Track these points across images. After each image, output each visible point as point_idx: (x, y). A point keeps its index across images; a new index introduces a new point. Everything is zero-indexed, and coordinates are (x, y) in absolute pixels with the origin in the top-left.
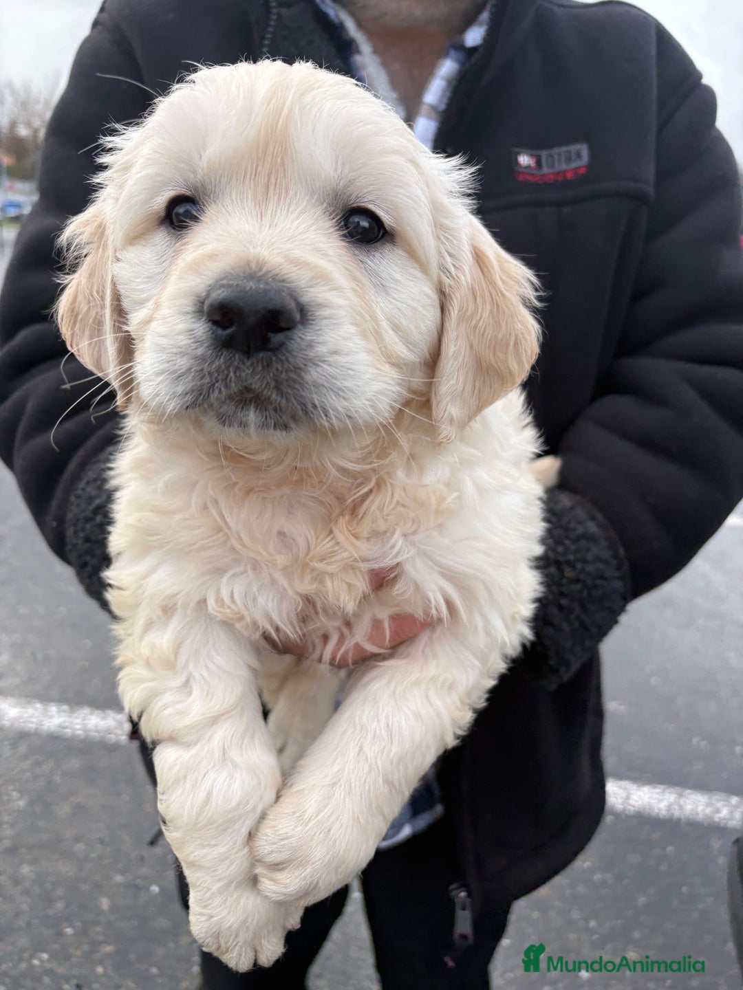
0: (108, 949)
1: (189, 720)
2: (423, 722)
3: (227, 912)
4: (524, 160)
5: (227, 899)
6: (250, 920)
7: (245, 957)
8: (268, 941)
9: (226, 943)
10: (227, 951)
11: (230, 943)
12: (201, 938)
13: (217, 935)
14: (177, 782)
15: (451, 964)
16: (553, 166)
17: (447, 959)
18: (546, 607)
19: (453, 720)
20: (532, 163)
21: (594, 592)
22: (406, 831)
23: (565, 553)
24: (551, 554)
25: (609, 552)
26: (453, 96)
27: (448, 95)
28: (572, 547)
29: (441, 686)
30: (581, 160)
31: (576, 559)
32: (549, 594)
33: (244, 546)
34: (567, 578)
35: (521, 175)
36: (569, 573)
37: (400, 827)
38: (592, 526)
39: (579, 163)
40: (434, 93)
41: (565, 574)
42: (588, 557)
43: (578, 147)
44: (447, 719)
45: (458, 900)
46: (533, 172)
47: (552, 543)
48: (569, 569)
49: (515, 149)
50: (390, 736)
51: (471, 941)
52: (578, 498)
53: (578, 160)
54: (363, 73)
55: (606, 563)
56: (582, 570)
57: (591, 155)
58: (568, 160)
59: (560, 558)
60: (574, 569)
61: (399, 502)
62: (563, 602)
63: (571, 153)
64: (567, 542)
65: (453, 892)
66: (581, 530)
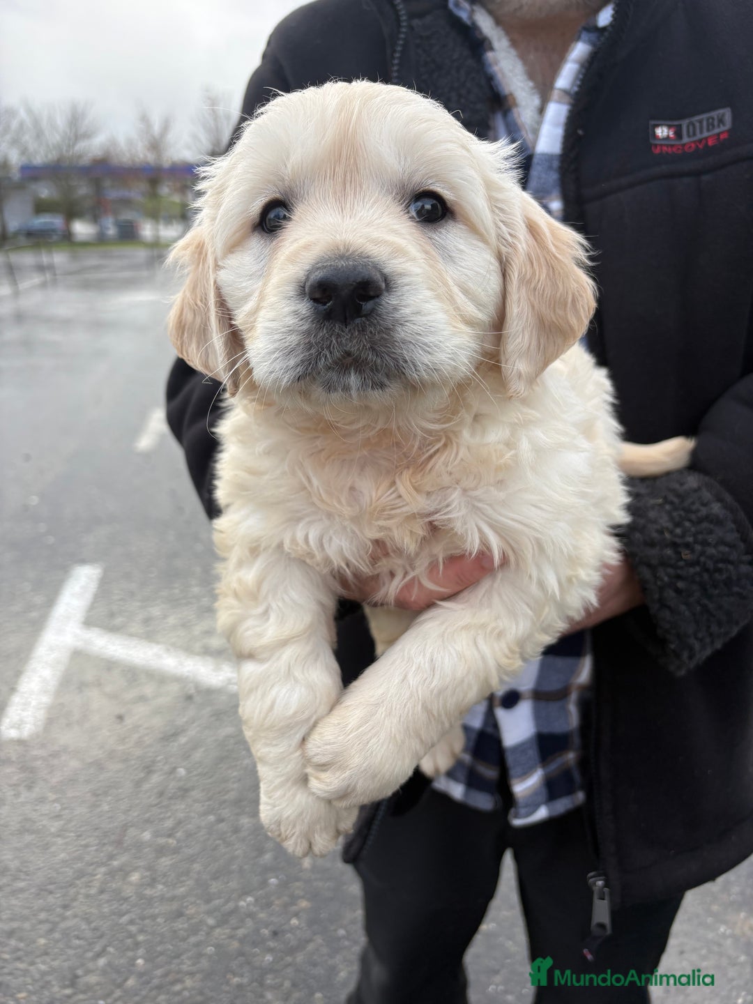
1: (264, 641)
2: (466, 661)
3: (285, 804)
5: (285, 792)
7: (300, 847)
8: (320, 837)
10: (286, 839)
11: (288, 831)
12: (267, 824)
15: (590, 957)
16: (694, 134)
17: (585, 951)
18: (661, 589)
19: (499, 666)
20: (671, 134)
21: (717, 576)
22: (542, 813)
23: (683, 536)
24: (667, 535)
25: (736, 535)
26: (584, 77)
27: (581, 76)
28: (693, 529)
29: (491, 632)
30: (724, 125)
31: (696, 542)
32: (664, 575)
33: (322, 501)
34: (685, 560)
35: (658, 148)
36: (686, 555)
37: (534, 807)
38: (716, 508)
39: (722, 128)
40: (566, 77)
41: (683, 557)
42: (710, 540)
43: (721, 111)
44: (491, 663)
45: (596, 889)
46: (673, 143)
47: (670, 525)
48: (687, 552)
49: (652, 122)
50: (433, 670)
51: (609, 931)
52: (707, 479)
53: (721, 125)
54: (495, 69)
55: (732, 546)
56: (703, 553)
57: (735, 118)
58: (711, 127)
59: (678, 540)
60: (693, 551)
61: (462, 460)
62: (680, 585)
63: (713, 119)
64: (687, 524)
65: (591, 880)
66: (704, 511)
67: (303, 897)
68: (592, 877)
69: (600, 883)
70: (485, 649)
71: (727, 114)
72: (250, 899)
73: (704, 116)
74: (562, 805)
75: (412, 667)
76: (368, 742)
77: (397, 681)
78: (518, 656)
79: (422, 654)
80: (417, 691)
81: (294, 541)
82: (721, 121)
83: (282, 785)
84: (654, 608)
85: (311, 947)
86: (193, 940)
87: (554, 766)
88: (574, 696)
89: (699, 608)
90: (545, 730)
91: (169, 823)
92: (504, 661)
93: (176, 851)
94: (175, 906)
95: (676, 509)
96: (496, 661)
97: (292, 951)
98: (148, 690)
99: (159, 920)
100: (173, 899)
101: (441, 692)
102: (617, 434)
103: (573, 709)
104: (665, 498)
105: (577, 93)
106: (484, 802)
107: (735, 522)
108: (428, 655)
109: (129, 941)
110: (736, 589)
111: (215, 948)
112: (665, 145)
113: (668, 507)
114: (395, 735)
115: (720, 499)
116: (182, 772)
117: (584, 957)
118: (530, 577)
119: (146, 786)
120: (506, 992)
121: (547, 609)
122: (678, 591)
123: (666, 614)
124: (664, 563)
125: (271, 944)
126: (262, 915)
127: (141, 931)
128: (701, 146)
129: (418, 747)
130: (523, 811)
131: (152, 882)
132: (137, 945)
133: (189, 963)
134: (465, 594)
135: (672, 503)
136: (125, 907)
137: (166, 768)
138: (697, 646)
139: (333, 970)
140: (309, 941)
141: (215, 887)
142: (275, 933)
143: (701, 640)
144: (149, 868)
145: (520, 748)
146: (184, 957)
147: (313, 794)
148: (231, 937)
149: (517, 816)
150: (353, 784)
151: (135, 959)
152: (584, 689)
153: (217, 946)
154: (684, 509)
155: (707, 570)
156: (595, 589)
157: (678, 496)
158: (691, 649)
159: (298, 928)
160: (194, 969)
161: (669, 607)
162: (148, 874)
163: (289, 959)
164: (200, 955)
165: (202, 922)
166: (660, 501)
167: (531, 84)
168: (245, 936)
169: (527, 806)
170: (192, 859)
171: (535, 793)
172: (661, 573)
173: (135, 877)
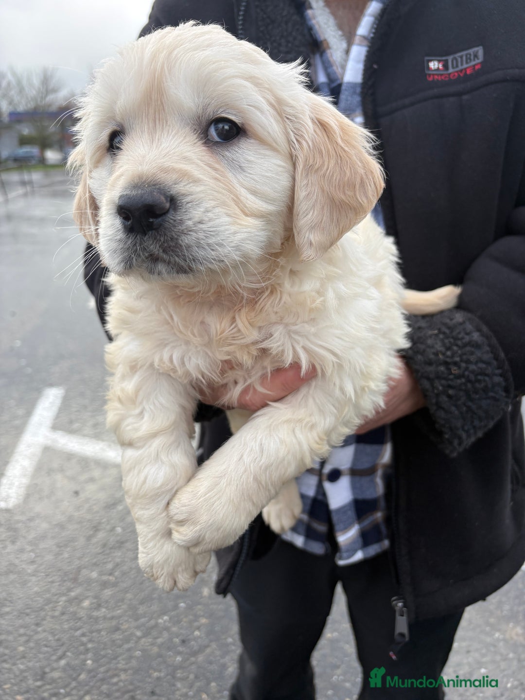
0: (204, 621)
1: (140, 434)
2: (286, 445)
3: (156, 553)
4: (434, 65)
5: (156, 544)
6: (170, 560)
7: (168, 584)
8: (182, 576)
9: (157, 573)
10: (157, 578)
11: (158, 573)
12: (143, 568)
13: (151, 567)
14: (130, 470)
15: (394, 657)
16: (457, 66)
17: (391, 653)
18: (437, 395)
19: (311, 449)
20: (441, 66)
21: (477, 385)
22: (359, 556)
23: (452, 356)
24: (441, 356)
25: (491, 355)
26: (377, 27)
27: (375, 26)
28: (459, 352)
29: (306, 426)
30: (478, 59)
31: (462, 361)
32: (439, 386)
33: (181, 332)
34: (454, 375)
35: (431, 76)
36: (455, 370)
37: (354, 552)
38: (476, 336)
39: (477, 61)
40: (365, 26)
41: (453, 372)
42: (472, 359)
43: (476, 49)
44: (306, 447)
45: (397, 609)
46: (441, 73)
47: (443, 349)
48: (455, 368)
49: (427, 58)
50: (262, 451)
51: (407, 639)
52: (469, 315)
53: (476, 59)
54: (314, 22)
55: (488, 363)
56: (467, 369)
57: (485, 54)
58: (469, 61)
59: (448, 360)
60: (459, 367)
61: (285, 303)
62: (451, 392)
63: (470, 55)
64: (455, 348)
65: (394, 603)
66: (467, 339)
67: (203, 616)
68: (394, 601)
69: (400, 604)
70: (300, 436)
71: (480, 51)
72: (166, 618)
73: (464, 53)
74: (373, 550)
75: (247, 449)
76: (213, 504)
77: (235, 460)
78: (325, 442)
79: (254, 440)
80: (250, 467)
81: (161, 360)
82: (476, 56)
83: (153, 538)
84: (433, 409)
85: (208, 650)
86: (126, 646)
87: (368, 522)
88: (380, 473)
89: (465, 409)
90: (360, 497)
91: (110, 566)
92: (315, 446)
93: (115, 585)
94: (114, 623)
95: (447, 337)
96: (309, 445)
97: (195, 654)
98: (96, 473)
99: (103, 633)
100: (112, 618)
101: (267, 468)
102: (401, 284)
103: (379, 481)
104: (439, 330)
105: (372, 38)
106: (318, 548)
107: (490, 345)
108: (258, 441)
109: (82, 648)
110: (491, 394)
111: (142, 652)
112: (436, 74)
113: (441, 336)
114: (233, 499)
115: (479, 330)
116: (119, 530)
117: (391, 658)
118: (335, 384)
119: (94, 540)
120: (345, 681)
121: (346, 410)
122: (450, 397)
123: (442, 414)
124: (438, 377)
125: (181, 649)
126: (174, 629)
127: (90, 641)
128: (462, 75)
129: (251, 508)
130: (345, 555)
131: (99, 606)
132: (87, 650)
133: (123, 662)
134: (289, 397)
135: (444, 333)
136: (79, 624)
137: (108, 527)
138: (464, 436)
139: (224, 667)
140: (207, 646)
141: (141, 610)
142: (183, 642)
143: (467, 432)
144: (96, 597)
145: (342, 510)
146: (120, 658)
147: (175, 543)
148: (153, 644)
149: (341, 559)
150: (203, 534)
151: (86, 660)
152: (386, 467)
153: (143, 651)
154: (453, 337)
155: (469, 381)
156: (383, 396)
157: (449, 328)
158: (460, 438)
159: (199, 637)
160: (127, 667)
161: (443, 409)
162: (95, 601)
163: (193, 659)
164: (131, 657)
165: (132, 634)
166: (436, 332)
167: (340, 33)
168: (162, 644)
169: (348, 551)
170: (126, 591)
171: (354, 542)
172: (437, 383)
173: (86, 603)
